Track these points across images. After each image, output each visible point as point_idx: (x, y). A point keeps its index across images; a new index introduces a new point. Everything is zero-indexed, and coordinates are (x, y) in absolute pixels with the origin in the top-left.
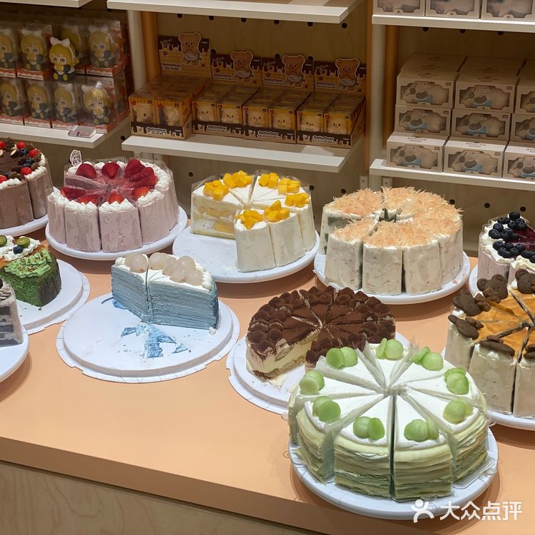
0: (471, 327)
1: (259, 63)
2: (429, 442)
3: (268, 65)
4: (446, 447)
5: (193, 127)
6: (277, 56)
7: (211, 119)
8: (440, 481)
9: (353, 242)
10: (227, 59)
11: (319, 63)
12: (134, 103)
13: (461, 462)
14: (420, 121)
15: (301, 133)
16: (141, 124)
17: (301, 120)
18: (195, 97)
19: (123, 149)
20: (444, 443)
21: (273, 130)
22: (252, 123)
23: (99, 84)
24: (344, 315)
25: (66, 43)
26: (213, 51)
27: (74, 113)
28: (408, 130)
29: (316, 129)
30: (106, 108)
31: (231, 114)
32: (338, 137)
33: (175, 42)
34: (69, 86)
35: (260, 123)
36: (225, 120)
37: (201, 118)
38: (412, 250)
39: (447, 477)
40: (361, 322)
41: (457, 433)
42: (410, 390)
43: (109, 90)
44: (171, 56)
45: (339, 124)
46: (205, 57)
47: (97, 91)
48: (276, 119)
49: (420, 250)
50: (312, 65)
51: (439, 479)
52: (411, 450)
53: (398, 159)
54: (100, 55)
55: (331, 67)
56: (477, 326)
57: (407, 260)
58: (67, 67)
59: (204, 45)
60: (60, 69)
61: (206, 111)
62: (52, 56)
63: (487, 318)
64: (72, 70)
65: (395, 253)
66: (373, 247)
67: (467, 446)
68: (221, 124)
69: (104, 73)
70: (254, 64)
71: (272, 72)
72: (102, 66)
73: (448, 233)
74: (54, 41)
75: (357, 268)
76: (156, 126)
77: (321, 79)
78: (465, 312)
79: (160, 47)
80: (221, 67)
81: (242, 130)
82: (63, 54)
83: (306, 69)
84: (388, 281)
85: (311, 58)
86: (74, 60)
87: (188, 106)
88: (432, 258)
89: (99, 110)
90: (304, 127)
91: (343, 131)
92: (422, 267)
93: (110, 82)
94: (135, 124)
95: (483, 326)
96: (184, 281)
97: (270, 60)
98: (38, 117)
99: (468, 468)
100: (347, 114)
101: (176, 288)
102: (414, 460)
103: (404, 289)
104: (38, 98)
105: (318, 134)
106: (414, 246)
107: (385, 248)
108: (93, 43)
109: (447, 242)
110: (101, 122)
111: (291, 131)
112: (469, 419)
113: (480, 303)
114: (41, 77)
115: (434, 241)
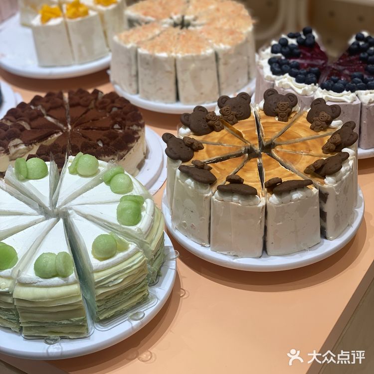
0: (187, 148)
2: (56, 280)
4: (76, 287)
8: (69, 322)
9: (129, 46)
13: (103, 302)
20: (74, 283)
24: (97, 120)
38: (185, 59)
39: (77, 319)
40: (107, 129)
41: (98, 271)
42: (75, 214)
49: (193, 59)
51: (68, 320)
52: (34, 286)
56: (194, 147)
57: (179, 68)
63: (213, 139)
65: (166, 60)
66: (146, 52)
67: (109, 287)
73: (229, 44)
75: (134, 73)
78: (192, 130)
84: (161, 89)
88: (206, 69)
92: (195, 77)
95: (202, 148)
99: (116, 308)
102: (34, 299)
103: (178, 99)
106: (186, 54)
109: (226, 54)
112: (120, 256)
113: (210, 122)
115: (209, 51)
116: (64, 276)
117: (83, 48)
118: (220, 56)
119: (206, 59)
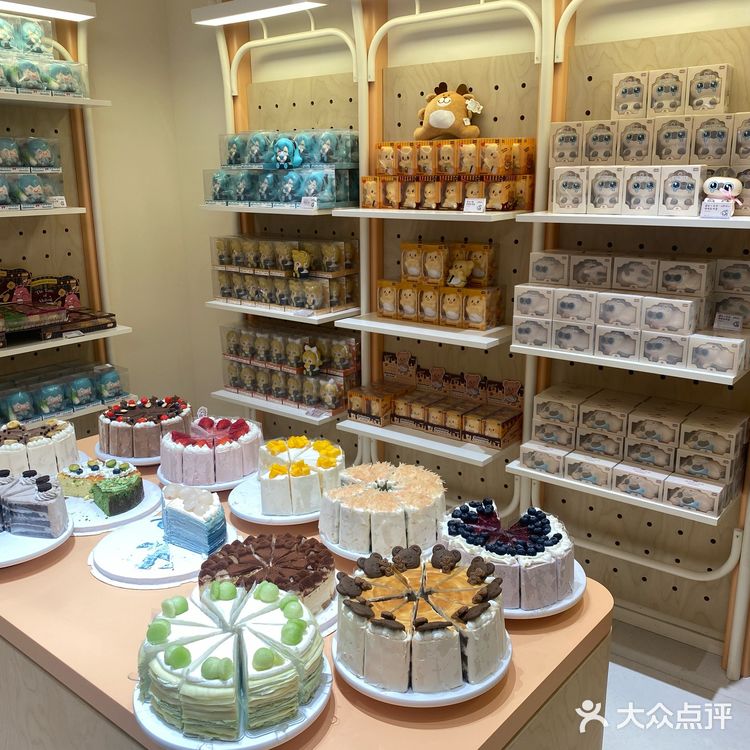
0: (357, 586)
1: (448, 377)
2: (217, 682)
3: (455, 380)
4: (232, 691)
5: (391, 418)
6: (462, 374)
7: (404, 414)
8: (222, 724)
9: (335, 501)
10: (427, 373)
11: (491, 382)
12: (351, 396)
13: (254, 710)
14: (551, 435)
15: (465, 433)
16: (354, 412)
17: (466, 422)
18: (395, 397)
19: (337, 428)
20: (231, 687)
21: (445, 428)
22: (431, 421)
23: (332, 380)
24: (296, 561)
25: (314, 350)
26: (418, 366)
27: (314, 399)
28: (542, 440)
29: (476, 431)
30: (334, 399)
31: (418, 412)
32: (492, 440)
33: (393, 357)
34: (312, 380)
35: (438, 421)
36: (413, 416)
37: (397, 412)
38: (377, 514)
39: (229, 721)
40: (301, 568)
41: (253, 679)
42: (247, 631)
43: (339, 387)
44: (390, 366)
45: (493, 429)
46: (412, 370)
47: (329, 386)
48: (449, 419)
49: (384, 516)
50: (485, 383)
51: (221, 721)
52: (198, 685)
53: (529, 462)
54: (337, 360)
55: (500, 386)
57: (373, 523)
58: (313, 367)
59: (412, 361)
60: (307, 367)
61: (402, 408)
62: (304, 357)
63: (381, 582)
64: (316, 369)
65: (363, 515)
66: (347, 507)
67: (260, 695)
68: (411, 419)
69: (338, 374)
70: (445, 378)
71: (457, 385)
72: (338, 368)
73: (418, 506)
74: (307, 348)
75: (336, 524)
76: (364, 415)
77: (492, 394)
78: (366, 573)
79: (383, 360)
80: (422, 379)
81: (424, 425)
82: (311, 357)
83: (481, 386)
84: (356, 540)
85: (485, 378)
86: (318, 362)
87: (388, 403)
88: (396, 526)
89: (328, 398)
90: (468, 429)
91: (496, 435)
92: (386, 532)
93: (341, 380)
94: (350, 411)
95: (370, 589)
96: (192, 510)
97: (457, 376)
98: (292, 400)
99: (265, 718)
100: (500, 423)
101: (185, 516)
104: (293, 386)
105: (477, 435)
106: (380, 511)
107: (356, 509)
108: (333, 351)
110: (330, 408)
111: (458, 431)
112: (275, 669)
113: (383, 568)
114: (295, 372)
115: (400, 511)
116: (224, 679)
117: (301, 501)
118: (409, 516)
119: (396, 516)
